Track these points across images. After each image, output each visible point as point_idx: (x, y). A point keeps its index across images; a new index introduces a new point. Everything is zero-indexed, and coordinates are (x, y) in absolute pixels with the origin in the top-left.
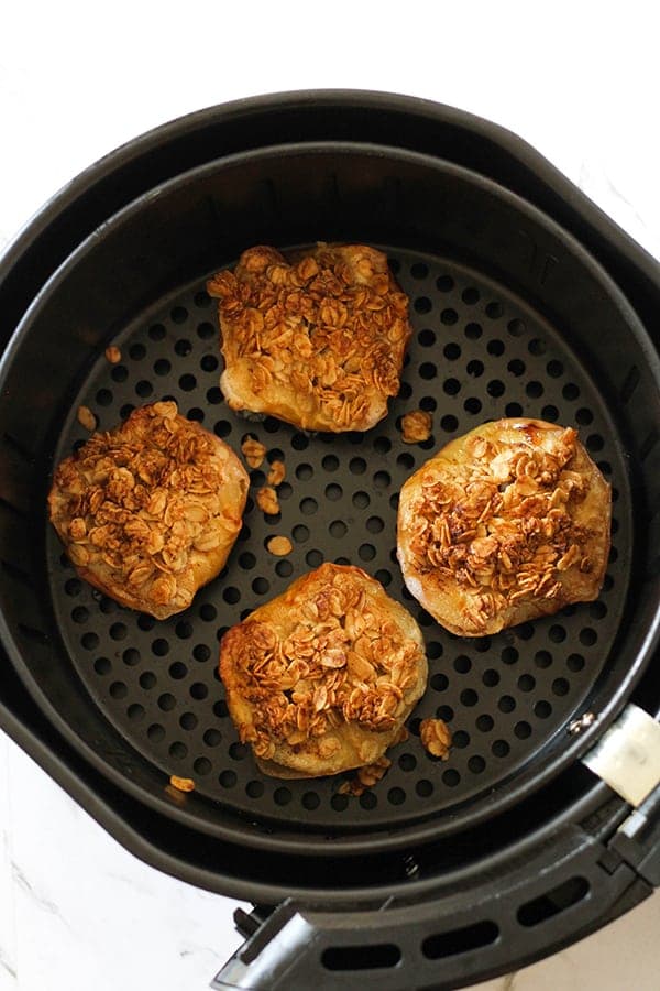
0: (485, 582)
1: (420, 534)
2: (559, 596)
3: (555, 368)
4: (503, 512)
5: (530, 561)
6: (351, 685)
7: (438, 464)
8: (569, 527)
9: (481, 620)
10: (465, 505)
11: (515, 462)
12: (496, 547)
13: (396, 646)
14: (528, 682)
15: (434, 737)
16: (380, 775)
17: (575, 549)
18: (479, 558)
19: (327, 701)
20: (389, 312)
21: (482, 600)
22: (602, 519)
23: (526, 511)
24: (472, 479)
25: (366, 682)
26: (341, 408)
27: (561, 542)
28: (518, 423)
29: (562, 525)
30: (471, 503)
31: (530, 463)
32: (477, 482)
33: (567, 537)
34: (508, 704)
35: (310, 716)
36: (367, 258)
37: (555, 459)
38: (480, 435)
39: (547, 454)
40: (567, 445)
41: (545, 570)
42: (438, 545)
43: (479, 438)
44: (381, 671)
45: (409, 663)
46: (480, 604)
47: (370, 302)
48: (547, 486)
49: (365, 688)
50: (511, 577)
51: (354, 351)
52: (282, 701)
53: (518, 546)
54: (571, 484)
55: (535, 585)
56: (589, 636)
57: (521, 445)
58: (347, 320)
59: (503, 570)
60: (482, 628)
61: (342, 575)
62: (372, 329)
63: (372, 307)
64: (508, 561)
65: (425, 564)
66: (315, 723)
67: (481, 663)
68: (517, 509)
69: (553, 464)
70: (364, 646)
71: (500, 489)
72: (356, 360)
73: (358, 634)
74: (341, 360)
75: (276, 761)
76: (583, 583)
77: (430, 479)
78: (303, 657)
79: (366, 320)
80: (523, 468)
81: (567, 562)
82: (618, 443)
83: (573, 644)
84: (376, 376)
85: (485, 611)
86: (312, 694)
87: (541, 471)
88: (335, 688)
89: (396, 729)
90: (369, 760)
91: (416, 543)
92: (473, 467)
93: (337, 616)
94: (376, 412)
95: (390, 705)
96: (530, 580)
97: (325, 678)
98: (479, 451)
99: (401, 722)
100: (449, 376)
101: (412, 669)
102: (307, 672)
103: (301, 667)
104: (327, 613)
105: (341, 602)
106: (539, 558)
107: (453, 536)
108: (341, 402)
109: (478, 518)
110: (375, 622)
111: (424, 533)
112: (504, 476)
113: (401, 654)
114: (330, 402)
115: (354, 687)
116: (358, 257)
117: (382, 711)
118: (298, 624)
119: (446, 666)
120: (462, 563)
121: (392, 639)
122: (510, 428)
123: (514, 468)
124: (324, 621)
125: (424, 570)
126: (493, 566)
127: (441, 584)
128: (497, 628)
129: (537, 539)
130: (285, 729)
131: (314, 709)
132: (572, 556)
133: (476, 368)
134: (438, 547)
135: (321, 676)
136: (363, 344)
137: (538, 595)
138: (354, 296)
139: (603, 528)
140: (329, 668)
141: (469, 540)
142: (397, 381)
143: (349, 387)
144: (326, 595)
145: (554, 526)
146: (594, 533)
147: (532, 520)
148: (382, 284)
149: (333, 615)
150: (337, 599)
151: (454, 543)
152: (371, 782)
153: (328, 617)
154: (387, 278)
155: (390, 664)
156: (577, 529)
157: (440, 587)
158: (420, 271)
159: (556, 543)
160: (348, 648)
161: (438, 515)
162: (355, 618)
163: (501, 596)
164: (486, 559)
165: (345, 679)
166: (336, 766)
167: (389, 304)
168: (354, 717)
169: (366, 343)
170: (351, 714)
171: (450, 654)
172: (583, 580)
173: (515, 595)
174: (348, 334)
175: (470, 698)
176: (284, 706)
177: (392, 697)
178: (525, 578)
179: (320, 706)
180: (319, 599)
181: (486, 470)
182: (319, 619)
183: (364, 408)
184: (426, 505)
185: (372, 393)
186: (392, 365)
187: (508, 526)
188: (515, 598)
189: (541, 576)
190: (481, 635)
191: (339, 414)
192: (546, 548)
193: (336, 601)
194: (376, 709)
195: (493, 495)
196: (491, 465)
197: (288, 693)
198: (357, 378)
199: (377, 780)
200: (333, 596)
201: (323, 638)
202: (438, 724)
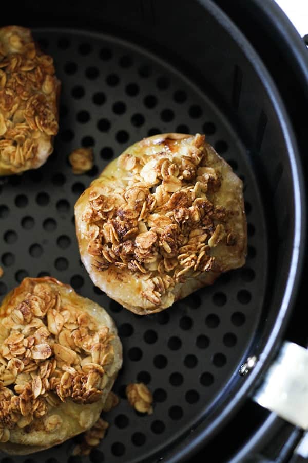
0: (153, 268)
1: (94, 239)
2: (215, 268)
3: (180, 97)
4: (157, 209)
5: (186, 244)
6: (61, 369)
7: (100, 183)
8: (212, 210)
9: (156, 299)
10: (125, 209)
11: (159, 167)
12: (156, 237)
13: (91, 333)
14: (203, 341)
15: (138, 398)
16: (101, 436)
17: (220, 228)
18: (143, 249)
19: (42, 388)
20: (39, 71)
21: (154, 283)
22: (236, 201)
23: (175, 204)
24: (127, 188)
25: (73, 365)
26: (15, 152)
27: (208, 224)
28: (158, 139)
29: (206, 210)
30: (130, 207)
31: (171, 166)
32: (132, 188)
33: (212, 219)
34: (191, 361)
35: (32, 403)
36: (16, 34)
37: (191, 160)
38: (130, 154)
39: (184, 157)
40: (198, 147)
41: (199, 249)
42: (110, 245)
43: (129, 155)
44: (83, 354)
45: (105, 343)
46: (152, 285)
47: (22, 66)
48: (189, 181)
49: (72, 371)
50: (173, 260)
51: (16, 106)
52: (7, 395)
53: (174, 234)
54: (207, 176)
55: (193, 262)
56: (245, 297)
57: (162, 153)
58: (7, 82)
59: (166, 255)
60: (158, 305)
61: (40, 286)
62: (28, 85)
63: (24, 69)
64: (167, 247)
65: (103, 263)
66: (35, 408)
67: (165, 333)
68: (168, 204)
69: (190, 163)
70: (66, 337)
71: (152, 190)
72: (20, 112)
73: (59, 329)
74: (8, 115)
75: (13, 442)
76: (231, 255)
77: (94, 194)
78: (18, 356)
79: (21, 79)
80: (166, 170)
81: (215, 240)
82: (239, 144)
83: (233, 305)
84: (37, 121)
85: (157, 291)
86: (30, 384)
87: (181, 171)
88: (48, 375)
89: (104, 398)
90: (88, 425)
91: (93, 247)
92: (127, 179)
93: (40, 318)
94: (44, 151)
95: (95, 380)
96: (189, 259)
97: (39, 369)
98: (130, 164)
99: (107, 391)
100: (100, 117)
101: (108, 348)
102: (22, 367)
103: (17, 364)
104: (30, 316)
105: (40, 306)
106: (193, 240)
107: (120, 235)
108: (14, 147)
109: (137, 218)
110: (71, 316)
111: (98, 237)
112: (153, 180)
113: (97, 338)
114: (6, 149)
115: (63, 372)
116: (9, 34)
117: (88, 387)
118: (11, 329)
119: (137, 340)
120: (131, 256)
121: (87, 328)
122: (152, 144)
123: (159, 172)
124: (29, 323)
125: (103, 267)
126: (156, 254)
127: (119, 276)
128: (170, 302)
129: (188, 226)
130: (13, 417)
131: (33, 396)
132: (219, 234)
133: (119, 109)
134: (110, 247)
135: (36, 368)
136: (23, 98)
137: (197, 270)
138: (9, 62)
139: (239, 208)
140: (40, 360)
141: (133, 237)
142: (55, 123)
143: (18, 134)
144: (28, 303)
145: (199, 212)
146: (232, 213)
147: (181, 210)
148: (30, 50)
149: (36, 317)
150: (37, 304)
151: (122, 241)
152: (95, 442)
153: (31, 320)
154: (33, 45)
155: (90, 347)
156: (219, 211)
157: (119, 279)
158: (64, 43)
159: (204, 226)
160: (53, 341)
161: (105, 221)
162: (54, 316)
163: (168, 277)
164: (149, 249)
165: (55, 367)
166: (62, 436)
167: (38, 64)
168: (67, 395)
169: (25, 97)
170: (63, 394)
171: (140, 330)
172: (231, 252)
173: (179, 274)
174: (9, 92)
175: (161, 362)
176: (8, 398)
177: (95, 374)
178: (184, 258)
179: (37, 392)
180: (22, 306)
181: (138, 178)
182: (25, 322)
183: (33, 148)
184: (94, 215)
185: (38, 135)
186: (49, 111)
187: (163, 219)
188: (180, 276)
189: (197, 254)
190: (158, 310)
191: (14, 158)
192: (197, 232)
193: (36, 305)
194: (84, 386)
195: (147, 196)
196: (141, 174)
197: (11, 387)
198: (23, 126)
199: (100, 440)
200: (34, 302)
201: (31, 337)
202: (139, 387)
